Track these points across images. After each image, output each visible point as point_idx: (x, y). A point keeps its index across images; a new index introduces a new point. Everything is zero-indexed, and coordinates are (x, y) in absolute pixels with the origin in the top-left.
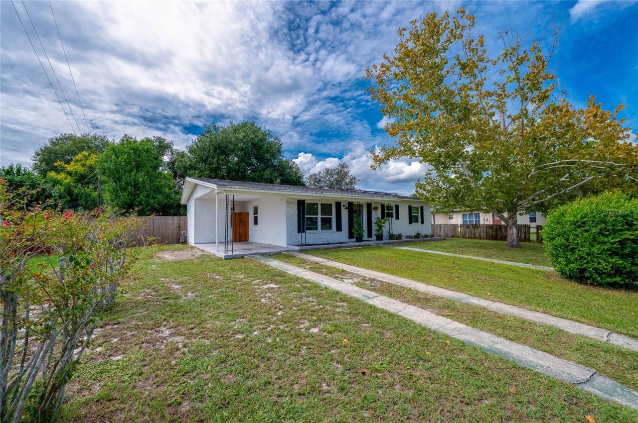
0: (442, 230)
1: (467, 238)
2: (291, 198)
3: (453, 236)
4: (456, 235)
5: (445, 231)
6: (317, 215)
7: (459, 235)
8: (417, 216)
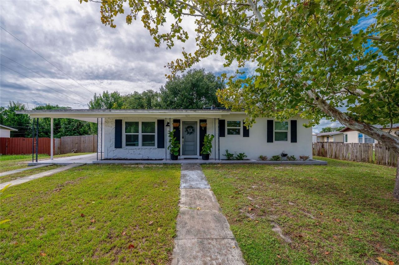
0: (350, 151)
1: (385, 164)
2: (109, 118)
3: (363, 160)
4: (368, 159)
5: (353, 152)
6: (138, 133)
7: (374, 159)
8: (286, 133)
